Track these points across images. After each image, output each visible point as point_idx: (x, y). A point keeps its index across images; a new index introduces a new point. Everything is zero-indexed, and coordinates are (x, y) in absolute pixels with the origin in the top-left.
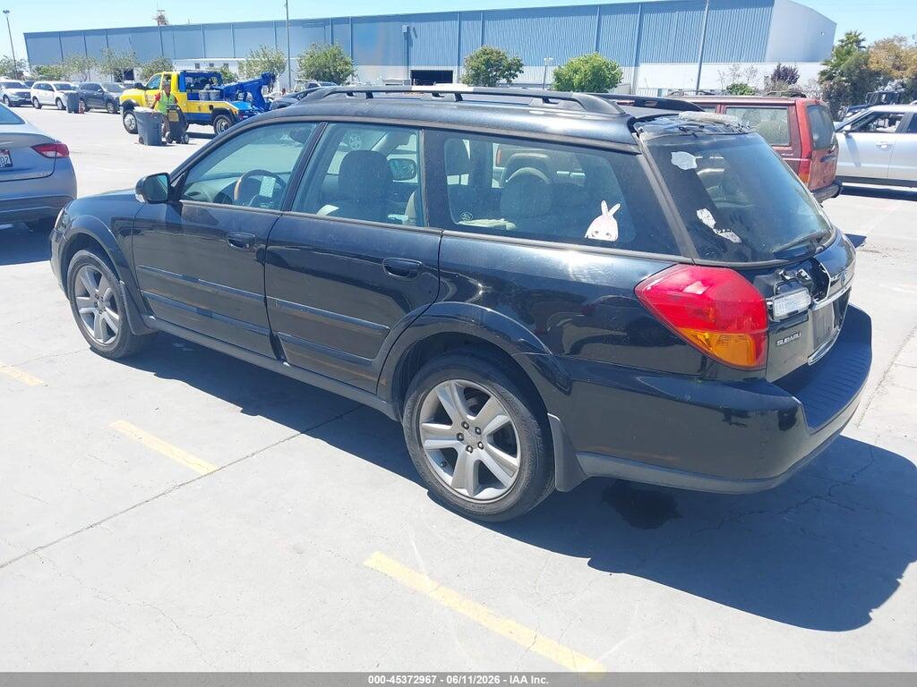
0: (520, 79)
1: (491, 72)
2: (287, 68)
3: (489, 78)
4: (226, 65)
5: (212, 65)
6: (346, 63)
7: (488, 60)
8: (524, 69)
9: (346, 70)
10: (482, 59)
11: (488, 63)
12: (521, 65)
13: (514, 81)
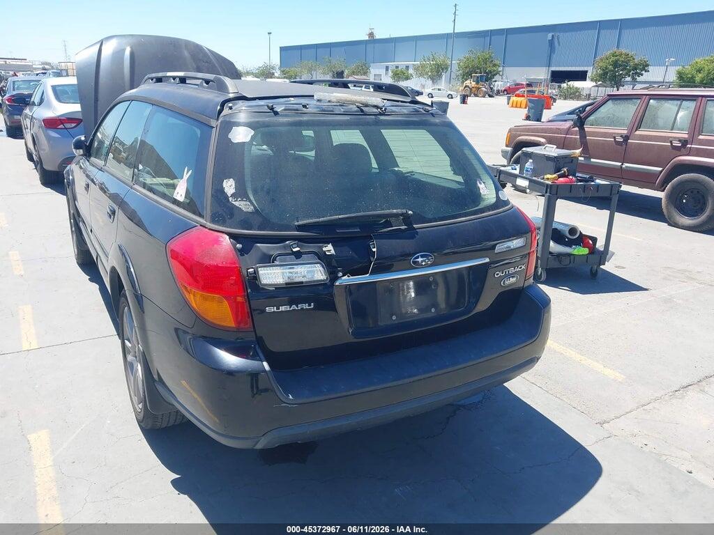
0: (645, 77)
1: (618, 71)
2: (449, 69)
3: (615, 76)
4: (407, 67)
5: (397, 67)
6: (495, 65)
7: (617, 61)
8: (650, 68)
9: (494, 71)
10: (611, 60)
11: (615, 64)
12: (647, 65)
13: (639, 79)
